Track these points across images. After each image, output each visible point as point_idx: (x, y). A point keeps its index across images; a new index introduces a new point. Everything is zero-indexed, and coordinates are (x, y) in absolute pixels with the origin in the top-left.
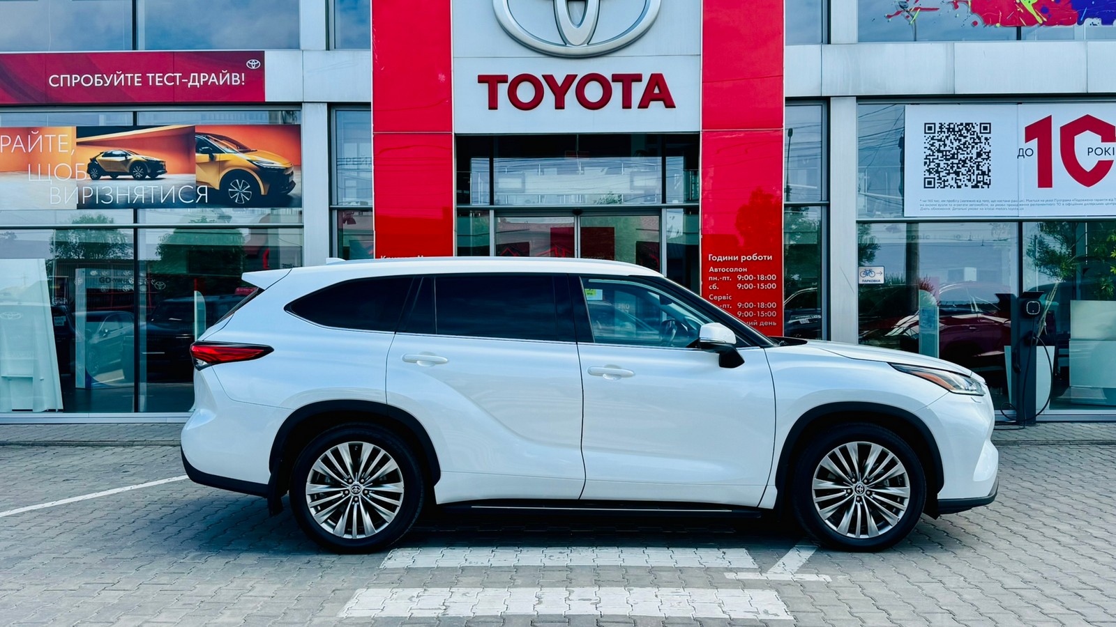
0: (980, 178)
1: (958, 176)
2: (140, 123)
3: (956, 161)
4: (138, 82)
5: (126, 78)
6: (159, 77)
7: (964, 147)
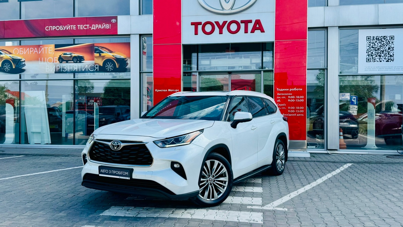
0: (390, 58)
1: (380, 57)
2: (76, 43)
3: (380, 51)
4: (75, 28)
5: (71, 27)
6: (82, 26)
7: (383, 46)
